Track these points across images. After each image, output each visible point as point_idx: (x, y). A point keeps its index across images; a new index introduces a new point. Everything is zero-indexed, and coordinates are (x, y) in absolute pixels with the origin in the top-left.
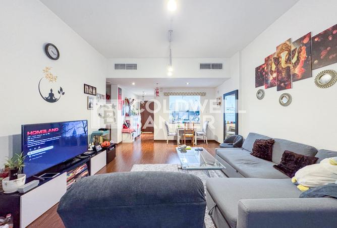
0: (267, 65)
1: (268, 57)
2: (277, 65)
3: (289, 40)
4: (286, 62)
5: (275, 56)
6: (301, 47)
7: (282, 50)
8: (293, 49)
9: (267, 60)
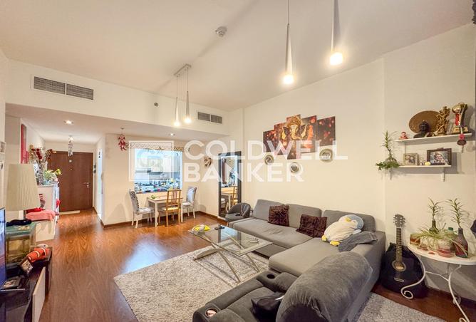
0: (277, 132)
1: (278, 125)
2: (287, 135)
3: (299, 116)
4: (296, 134)
5: (286, 126)
6: (308, 125)
7: (292, 123)
8: (302, 124)
9: (277, 127)
